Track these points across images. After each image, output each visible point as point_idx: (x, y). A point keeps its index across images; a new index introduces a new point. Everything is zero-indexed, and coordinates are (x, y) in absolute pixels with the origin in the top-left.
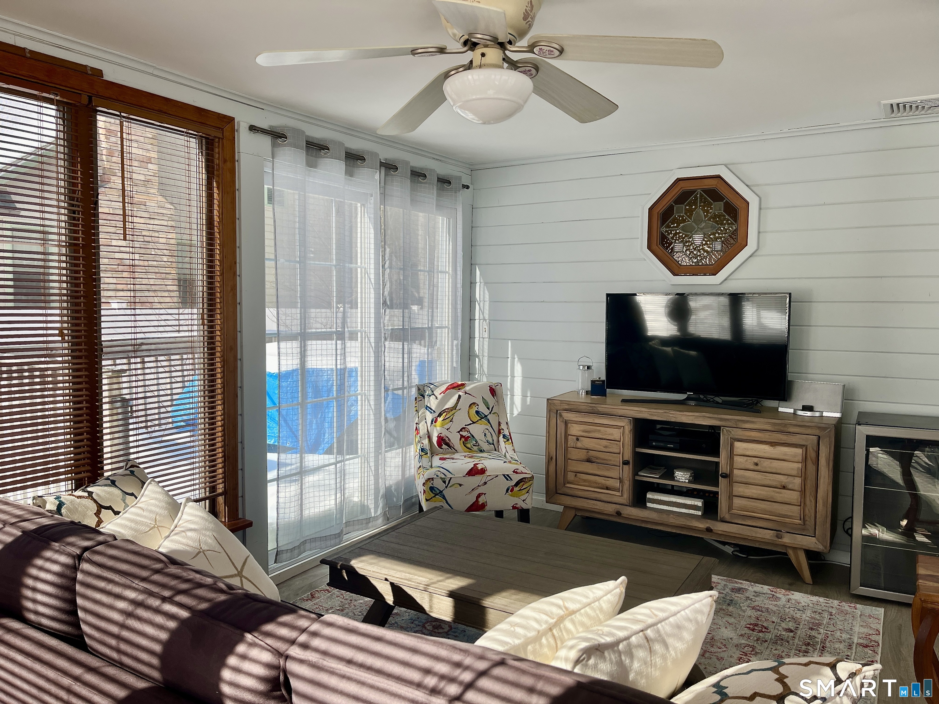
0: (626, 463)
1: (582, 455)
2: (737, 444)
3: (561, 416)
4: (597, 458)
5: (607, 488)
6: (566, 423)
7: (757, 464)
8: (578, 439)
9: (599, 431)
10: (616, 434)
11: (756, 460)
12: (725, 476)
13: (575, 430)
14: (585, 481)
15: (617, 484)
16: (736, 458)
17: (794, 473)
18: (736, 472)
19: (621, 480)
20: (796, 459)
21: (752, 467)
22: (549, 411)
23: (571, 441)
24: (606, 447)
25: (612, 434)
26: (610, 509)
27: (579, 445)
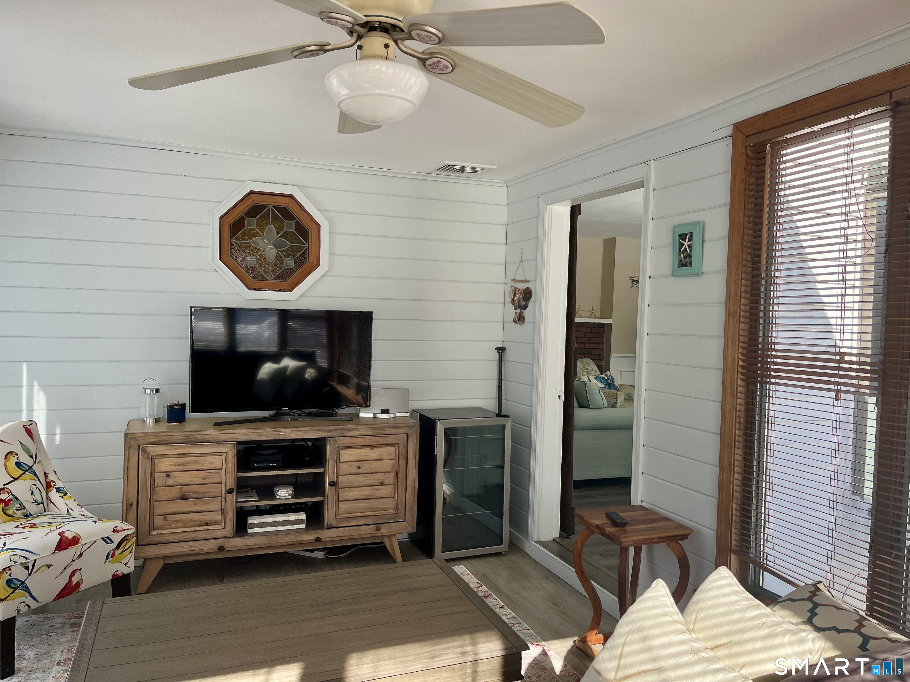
0: (230, 491)
1: (175, 492)
2: (342, 452)
3: (144, 451)
4: (193, 493)
5: (207, 524)
6: (152, 459)
7: (359, 468)
8: (168, 476)
9: (196, 462)
10: (217, 461)
11: (358, 464)
12: (332, 484)
13: (164, 465)
14: (177, 522)
15: (218, 516)
16: (342, 466)
17: (389, 469)
18: (341, 478)
19: (223, 512)
20: (391, 457)
21: (355, 471)
22: (128, 447)
23: (159, 479)
24: (204, 478)
25: (212, 463)
26: (212, 545)
27: (170, 481)
